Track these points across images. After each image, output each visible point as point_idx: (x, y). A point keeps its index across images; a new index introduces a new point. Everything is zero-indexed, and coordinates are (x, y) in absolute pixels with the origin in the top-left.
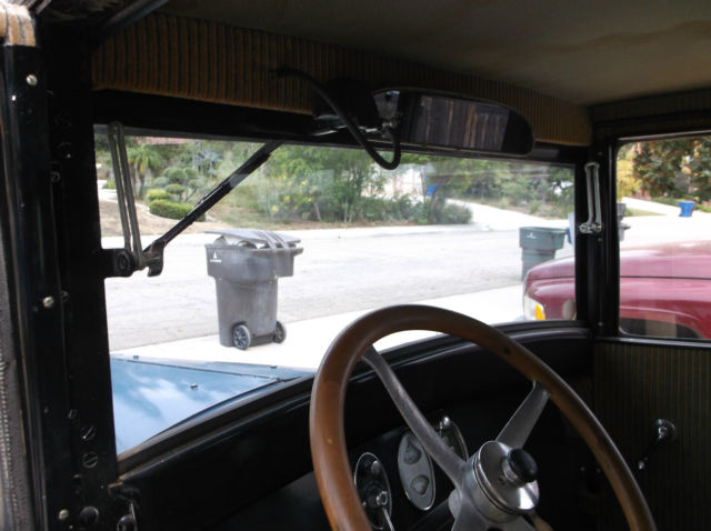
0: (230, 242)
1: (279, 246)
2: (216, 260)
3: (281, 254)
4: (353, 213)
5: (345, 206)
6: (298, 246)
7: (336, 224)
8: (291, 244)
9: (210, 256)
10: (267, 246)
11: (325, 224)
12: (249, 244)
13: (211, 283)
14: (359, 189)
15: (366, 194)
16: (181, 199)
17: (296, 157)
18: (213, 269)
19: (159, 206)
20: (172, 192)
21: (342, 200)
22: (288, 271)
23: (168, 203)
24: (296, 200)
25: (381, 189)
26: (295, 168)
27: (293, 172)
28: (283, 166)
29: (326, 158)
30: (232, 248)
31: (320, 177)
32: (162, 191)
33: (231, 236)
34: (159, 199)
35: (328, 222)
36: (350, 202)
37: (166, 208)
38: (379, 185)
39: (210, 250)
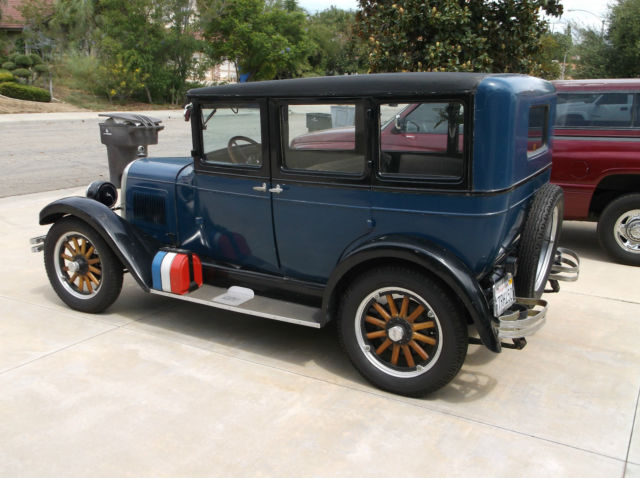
0: (118, 122)
1: (150, 125)
2: (107, 133)
3: (151, 130)
4: (179, 98)
5: (173, 91)
6: (160, 125)
7: (166, 106)
8: (157, 124)
9: (102, 131)
10: (142, 125)
11: (156, 106)
12: (131, 123)
13: (104, 148)
14: (184, 76)
15: (189, 80)
16: (27, 82)
17: (129, 48)
18: (105, 139)
19: (9, 87)
20: (20, 76)
21: (170, 86)
22: (154, 141)
23: (17, 86)
24: (131, 85)
25: (202, 77)
26: (129, 57)
27: (127, 61)
28: (119, 56)
29: (155, 49)
30: (119, 125)
31: (151, 65)
32: (9, 74)
33: (118, 118)
34: (7, 81)
35: (158, 104)
36: (177, 88)
37: (15, 90)
38: (201, 74)
39: (103, 127)
